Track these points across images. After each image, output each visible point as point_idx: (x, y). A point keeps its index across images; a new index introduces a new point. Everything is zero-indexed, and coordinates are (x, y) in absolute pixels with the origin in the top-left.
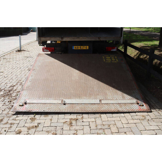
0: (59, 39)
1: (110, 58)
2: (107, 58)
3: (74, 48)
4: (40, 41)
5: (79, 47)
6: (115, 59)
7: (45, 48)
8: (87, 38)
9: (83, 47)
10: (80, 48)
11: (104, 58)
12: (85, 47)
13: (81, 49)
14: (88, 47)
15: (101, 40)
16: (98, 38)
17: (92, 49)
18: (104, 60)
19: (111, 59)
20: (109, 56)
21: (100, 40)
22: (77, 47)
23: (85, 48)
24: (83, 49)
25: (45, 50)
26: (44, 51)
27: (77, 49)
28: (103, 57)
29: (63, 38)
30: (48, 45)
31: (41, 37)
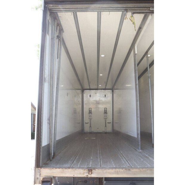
4: (39, 176)
8: (149, 171)
29: (93, 171)
30: (57, 181)
31: (41, 167)
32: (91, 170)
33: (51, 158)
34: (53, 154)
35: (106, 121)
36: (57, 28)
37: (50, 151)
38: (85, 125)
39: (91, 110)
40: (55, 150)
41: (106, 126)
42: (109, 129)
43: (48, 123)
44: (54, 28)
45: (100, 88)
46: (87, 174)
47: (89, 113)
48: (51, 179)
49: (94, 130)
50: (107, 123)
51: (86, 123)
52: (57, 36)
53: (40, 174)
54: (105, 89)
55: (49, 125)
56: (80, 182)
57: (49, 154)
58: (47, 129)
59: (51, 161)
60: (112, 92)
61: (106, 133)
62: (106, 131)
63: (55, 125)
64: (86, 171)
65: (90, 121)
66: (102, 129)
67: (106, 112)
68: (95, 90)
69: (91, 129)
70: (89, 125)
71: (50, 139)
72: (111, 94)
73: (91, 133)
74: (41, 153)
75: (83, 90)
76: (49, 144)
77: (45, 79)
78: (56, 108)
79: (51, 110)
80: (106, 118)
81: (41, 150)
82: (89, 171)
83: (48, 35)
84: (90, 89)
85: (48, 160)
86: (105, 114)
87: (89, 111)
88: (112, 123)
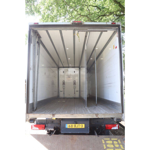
0: (50, 116)
1: (111, 142)
2: (107, 142)
3: (67, 126)
4: (28, 118)
5: (73, 125)
6: (118, 144)
7: (34, 126)
8: (83, 115)
9: (78, 126)
10: (75, 126)
11: (104, 142)
12: (81, 125)
13: (76, 128)
14: (84, 125)
15: (99, 117)
16: (95, 115)
17: (89, 128)
18: (104, 145)
19: (113, 144)
20: (111, 140)
21: (97, 117)
22: (71, 125)
23: (80, 127)
24: (78, 127)
25: (35, 127)
26: (33, 128)
27: (71, 127)
28: (103, 140)
29: (55, 115)
30: (38, 122)
31: (29, 114)
32: (54, 115)
33: (34, 110)
34: (35, 108)
35: (75, 90)
36: (37, 36)
37: (34, 106)
38: (60, 93)
39: (64, 82)
40: (37, 106)
41: (75, 93)
42: (77, 95)
43: (32, 91)
44: (35, 37)
45: (71, 66)
46: (52, 117)
47: (63, 84)
48: (34, 119)
49: (66, 96)
50: (75, 91)
51: (61, 91)
52: (37, 42)
53: (29, 117)
54: (74, 67)
55: (33, 92)
56: (50, 122)
57: (33, 108)
58: (32, 94)
59: (34, 111)
60: (80, 69)
61: (75, 98)
62: (75, 97)
63: (36, 92)
64: (51, 115)
65: (64, 90)
66: (72, 95)
67: (75, 83)
68: (67, 68)
69: (64, 95)
70: (63, 92)
71: (34, 100)
72: (79, 71)
73: (64, 98)
74: (29, 107)
75: (59, 68)
76: (33, 103)
77: (30, 68)
78: (37, 83)
79: (34, 84)
80: (75, 87)
81: (29, 105)
82: (53, 115)
83: (32, 43)
84: (64, 67)
85: (33, 111)
86: (75, 85)
87: (63, 82)
88: (79, 91)
